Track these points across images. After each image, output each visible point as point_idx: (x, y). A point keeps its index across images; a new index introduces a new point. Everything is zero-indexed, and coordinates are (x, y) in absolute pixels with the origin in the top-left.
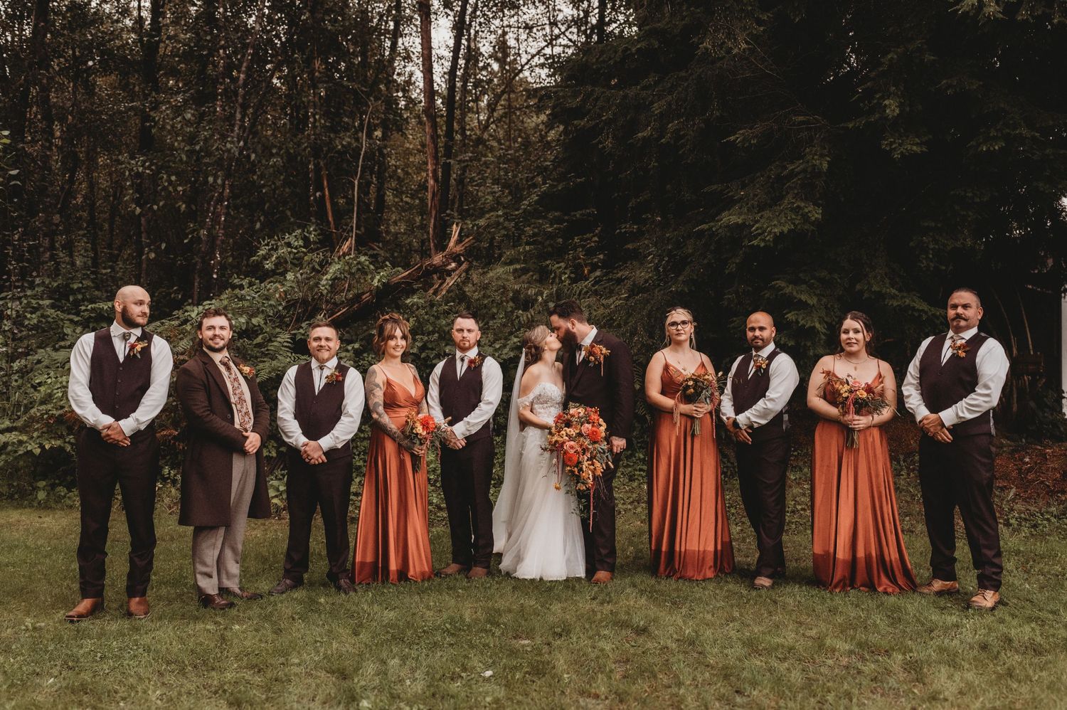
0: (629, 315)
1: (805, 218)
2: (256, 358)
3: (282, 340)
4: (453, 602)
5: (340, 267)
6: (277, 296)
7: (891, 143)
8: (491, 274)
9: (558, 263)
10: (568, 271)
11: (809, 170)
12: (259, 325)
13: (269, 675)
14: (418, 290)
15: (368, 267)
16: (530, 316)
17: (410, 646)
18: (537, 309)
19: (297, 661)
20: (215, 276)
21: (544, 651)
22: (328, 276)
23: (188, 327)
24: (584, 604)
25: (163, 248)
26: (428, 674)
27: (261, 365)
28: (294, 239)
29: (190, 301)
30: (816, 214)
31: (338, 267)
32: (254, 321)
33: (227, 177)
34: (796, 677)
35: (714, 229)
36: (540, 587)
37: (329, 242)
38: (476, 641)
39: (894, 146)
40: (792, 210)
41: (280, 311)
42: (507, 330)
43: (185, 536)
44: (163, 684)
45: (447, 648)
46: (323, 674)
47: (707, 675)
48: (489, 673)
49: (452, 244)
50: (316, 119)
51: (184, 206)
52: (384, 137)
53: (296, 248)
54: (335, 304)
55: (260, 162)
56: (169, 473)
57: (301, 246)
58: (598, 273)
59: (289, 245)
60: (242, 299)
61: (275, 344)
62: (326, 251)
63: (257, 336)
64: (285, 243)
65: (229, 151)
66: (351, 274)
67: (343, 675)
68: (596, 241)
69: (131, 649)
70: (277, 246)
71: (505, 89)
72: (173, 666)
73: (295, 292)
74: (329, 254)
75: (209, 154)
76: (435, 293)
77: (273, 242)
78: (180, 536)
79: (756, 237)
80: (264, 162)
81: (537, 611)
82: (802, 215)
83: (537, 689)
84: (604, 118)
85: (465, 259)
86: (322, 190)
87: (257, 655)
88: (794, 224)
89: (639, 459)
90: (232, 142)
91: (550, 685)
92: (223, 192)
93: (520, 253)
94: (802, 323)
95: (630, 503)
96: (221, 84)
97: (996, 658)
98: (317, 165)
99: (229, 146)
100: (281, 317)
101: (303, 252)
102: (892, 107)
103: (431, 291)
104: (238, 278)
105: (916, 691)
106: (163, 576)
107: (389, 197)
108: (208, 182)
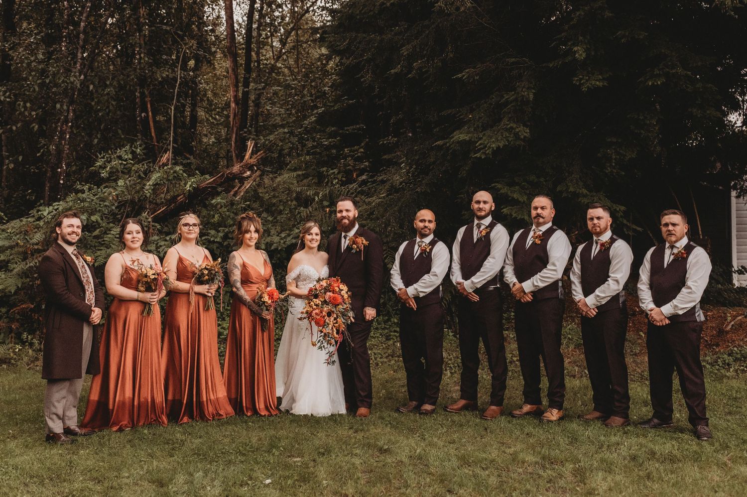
0: (386, 210)
1: (516, 135)
2: (95, 247)
3: (115, 233)
4: (245, 432)
5: (160, 175)
6: (111, 198)
7: (581, 79)
8: (279, 179)
9: (332, 169)
10: (340, 176)
11: (519, 99)
12: (97, 221)
13: (106, 485)
14: (221, 192)
15: (182, 175)
16: (308, 212)
17: (210, 463)
18: (314, 207)
19: (127, 475)
20: (62, 182)
21: (310, 465)
22: (151, 182)
23: (41, 223)
24: (343, 432)
25: (20, 160)
26: (223, 482)
27: (99, 253)
28: (124, 152)
29: (42, 201)
30: (524, 132)
31: (158, 175)
32: (93, 218)
33: (71, 102)
34: (493, 481)
35: (448, 145)
36: (311, 421)
37: (151, 155)
38: (260, 459)
39: (582, 82)
40: (507, 130)
41: (113, 210)
42: (292, 223)
43: (40, 386)
44: (28, 492)
45: (238, 464)
46: (146, 484)
47: (428, 480)
48: (268, 481)
49: (247, 157)
50: (141, 58)
51: (37, 126)
52: (196, 68)
53: (126, 160)
54: (156, 204)
55: (97, 91)
56: (27, 338)
57: (130, 159)
58: (364, 177)
59: (120, 158)
60: (83, 200)
61: (109, 236)
62: (150, 162)
63: (95, 230)
64: (118, 157)
65: (72, 83)
66: (168, 180)
67: (161, 484)
68: (361, 152)
69: (3, 468)
70: (111, 159)
71: (294, 27)
72: (35, 479)
73: (126, 195)
74: (151, 165)
75: (56, 85)
76: (235, 195)
77: (107, 156)
78: (37, 386)
79: (479, 150)
80: (100, 90)
81: (307, 438)
82: (514, 134)
83: (303, 491)
84: (365, 58)
85: (257, 168)
86: (147, 113)
87: (97, 471)
88: (508, 141)
89: (394, 323)
90: (75, 76)
91: (313, 488)
92: (68, 115)
93: (302, 162)
94: (514, 215)
95: (387, 357)
96: (66, 28)
97: (641, 465)
98: (142, 94)
99: (72, 79)
100: (114, 215)
101: (131, 163)
102: (580, 53)
103: (232, 193)
104: (81, 184)
105: (578, 489)
106: (25, 415)
107: (201, 114)
108: (55, 107)
